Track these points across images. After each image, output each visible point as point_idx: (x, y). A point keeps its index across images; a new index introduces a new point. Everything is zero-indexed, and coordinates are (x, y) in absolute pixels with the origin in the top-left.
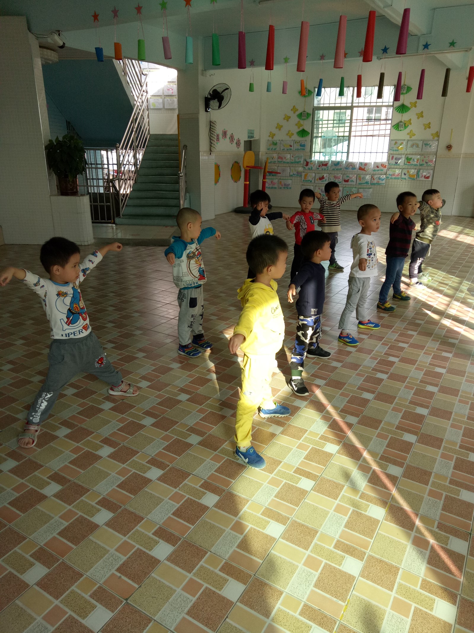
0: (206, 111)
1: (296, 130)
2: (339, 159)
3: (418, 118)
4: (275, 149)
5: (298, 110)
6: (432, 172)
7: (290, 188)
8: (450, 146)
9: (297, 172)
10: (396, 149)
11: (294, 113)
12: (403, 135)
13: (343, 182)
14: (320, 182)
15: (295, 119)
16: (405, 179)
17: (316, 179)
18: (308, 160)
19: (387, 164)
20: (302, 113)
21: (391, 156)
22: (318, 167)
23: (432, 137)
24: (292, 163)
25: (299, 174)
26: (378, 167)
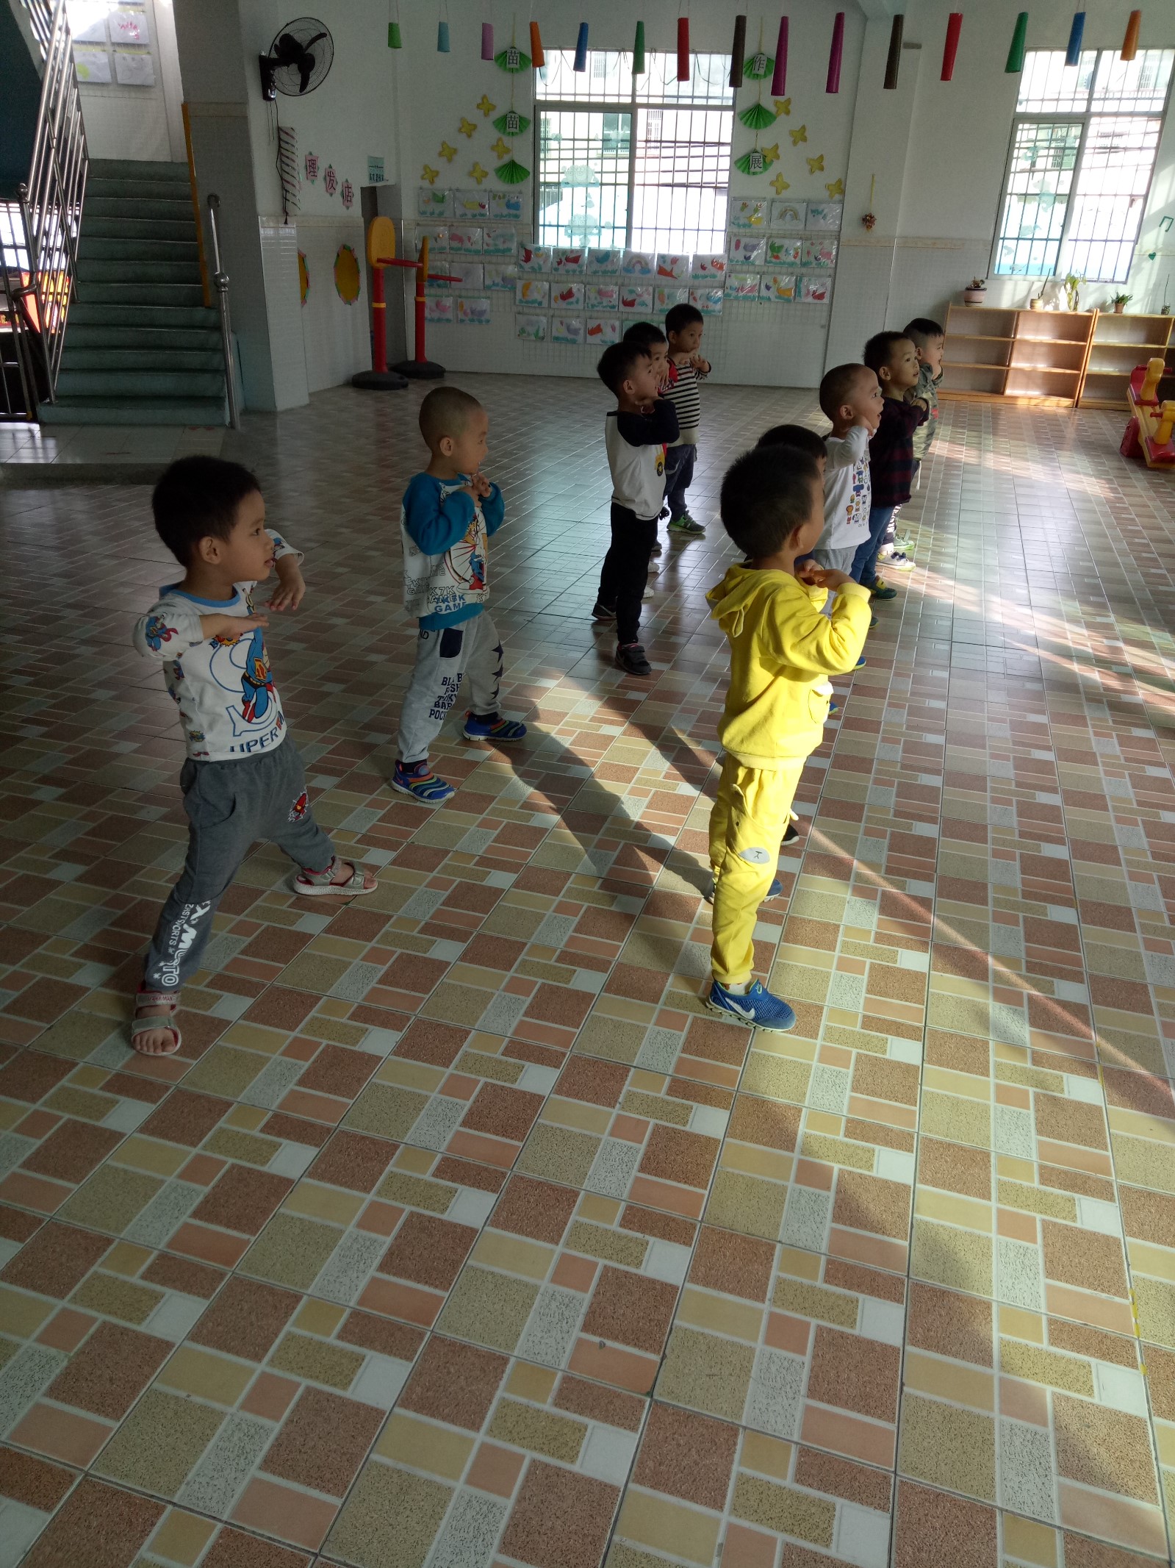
0: (267, 98)
1: (492, 162)
2: (606, 245)
3: (795, 143)
4: (441, 214)
5: (494, 107)
6: (829, 282)
7: (488, 321)
8: (871, 217)
9: (504, 279)
10: (746, 221)
11: (486, 115)
12: (760, 185)
13: (621, 305)
14: (563, 304)
15: (488, 133)
16: (769, 299)
17: (553, 295)
18: (530, 247)
19: (725, 261)
20: (505, 117)
21: (733, 242)
22: (555, 265)
23: (828, 193)
24: (487, 252)
25: (508, 283)
26: (703, 268)
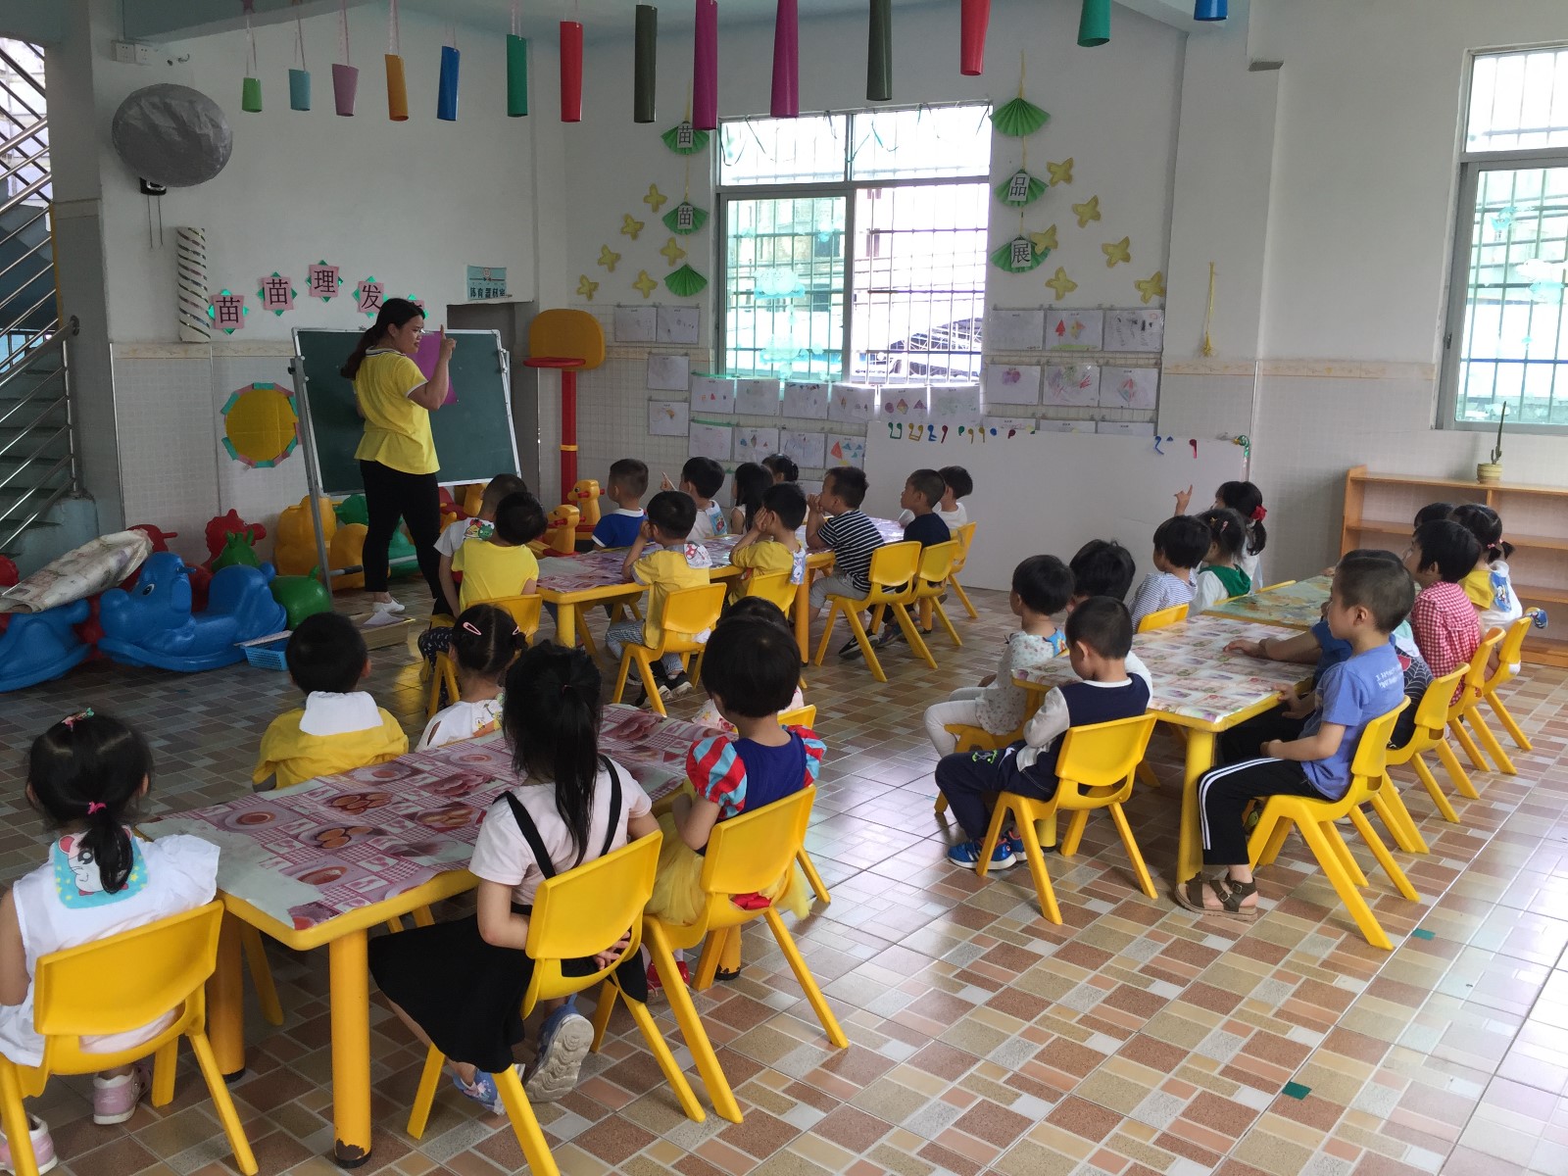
0: (146, 191)
1: (662, 269)
3: (1081, 223)
5: (665, 199)
11: (655, 209)
12: (1033, 287)
15: (657, 231)
19: (981, 397)
20: (677, 210)
23: (1138, 293)
